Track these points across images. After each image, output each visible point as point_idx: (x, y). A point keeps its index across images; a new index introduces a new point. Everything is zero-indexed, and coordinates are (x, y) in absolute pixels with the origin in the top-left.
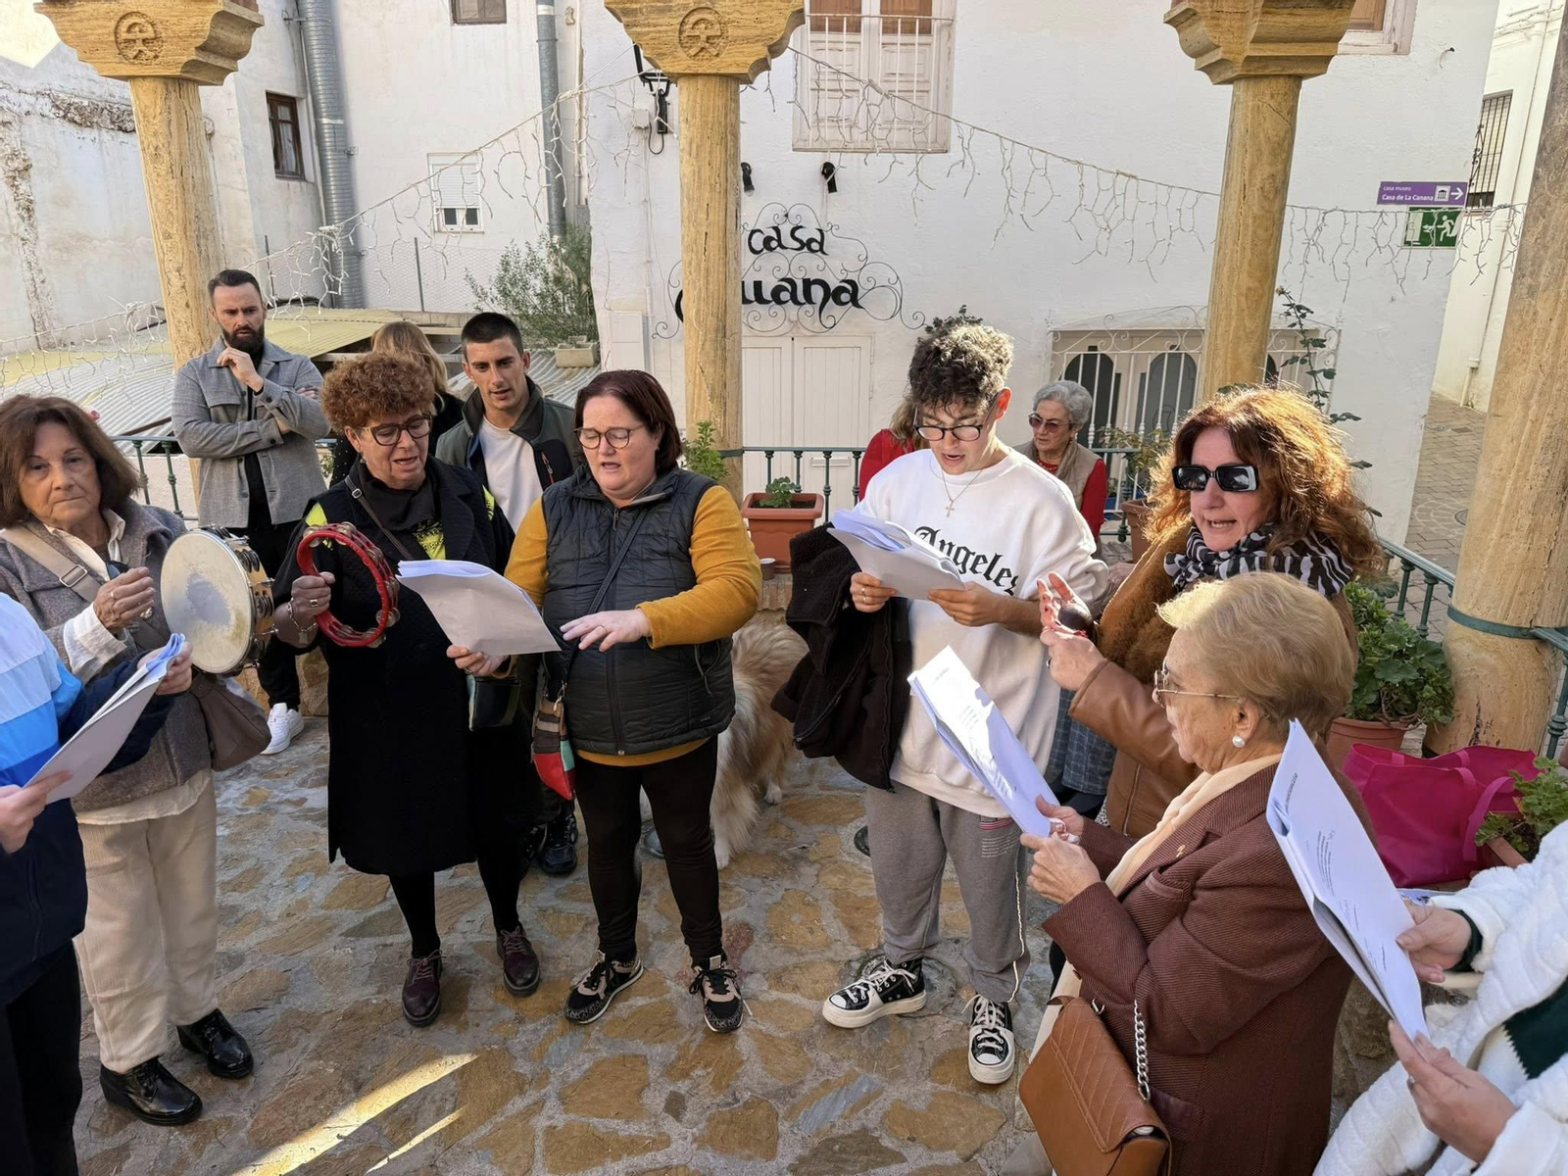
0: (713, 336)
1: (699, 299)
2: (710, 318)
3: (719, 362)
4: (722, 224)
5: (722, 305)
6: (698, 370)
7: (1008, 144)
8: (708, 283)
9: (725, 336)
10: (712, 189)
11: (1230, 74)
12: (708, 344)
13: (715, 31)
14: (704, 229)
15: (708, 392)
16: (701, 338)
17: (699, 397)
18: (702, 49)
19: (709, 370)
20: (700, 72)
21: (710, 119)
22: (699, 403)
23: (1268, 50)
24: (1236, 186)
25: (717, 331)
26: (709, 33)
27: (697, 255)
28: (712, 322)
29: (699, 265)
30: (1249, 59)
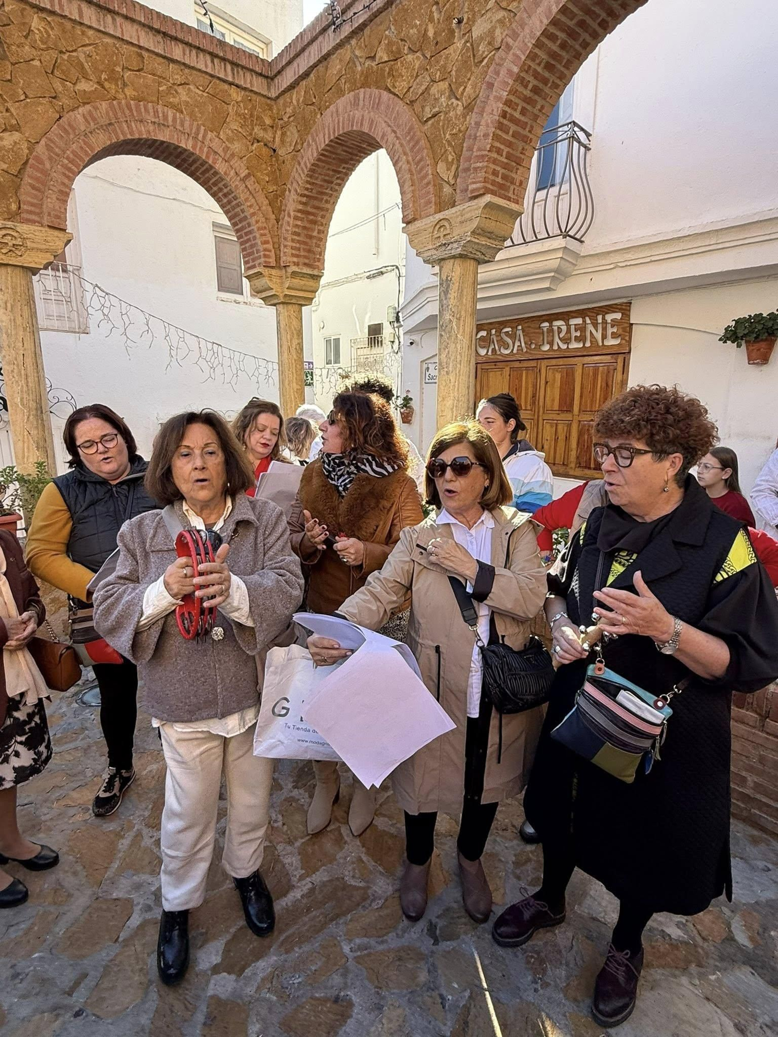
0: (34, 412)
1: (22, 391)
2: (31, 402)
3: (40, 427)
4: (33, 350)
5: (38, 395)
6: (26, 433)
7: (166, 325)
8: (27, 382)
9: (42, 412)
10: (25, 330)
11: (276, 301)
12: (31, 417)
13: (19, 242)
14: (22, 352)
15: (35, 445)
16: (26, 414)
17: (28, 448)
18: (10, 251)
19: (34, 432)
20: (11, 263)
21: (19, 290)
22: (28, 452)
23: (293, 293)
24: (285, 348)
25: (36, 409)
26: (14, 242)
27: (18, 366)
28: (33, 405)
29: (20, 372)
30: (286, 295)
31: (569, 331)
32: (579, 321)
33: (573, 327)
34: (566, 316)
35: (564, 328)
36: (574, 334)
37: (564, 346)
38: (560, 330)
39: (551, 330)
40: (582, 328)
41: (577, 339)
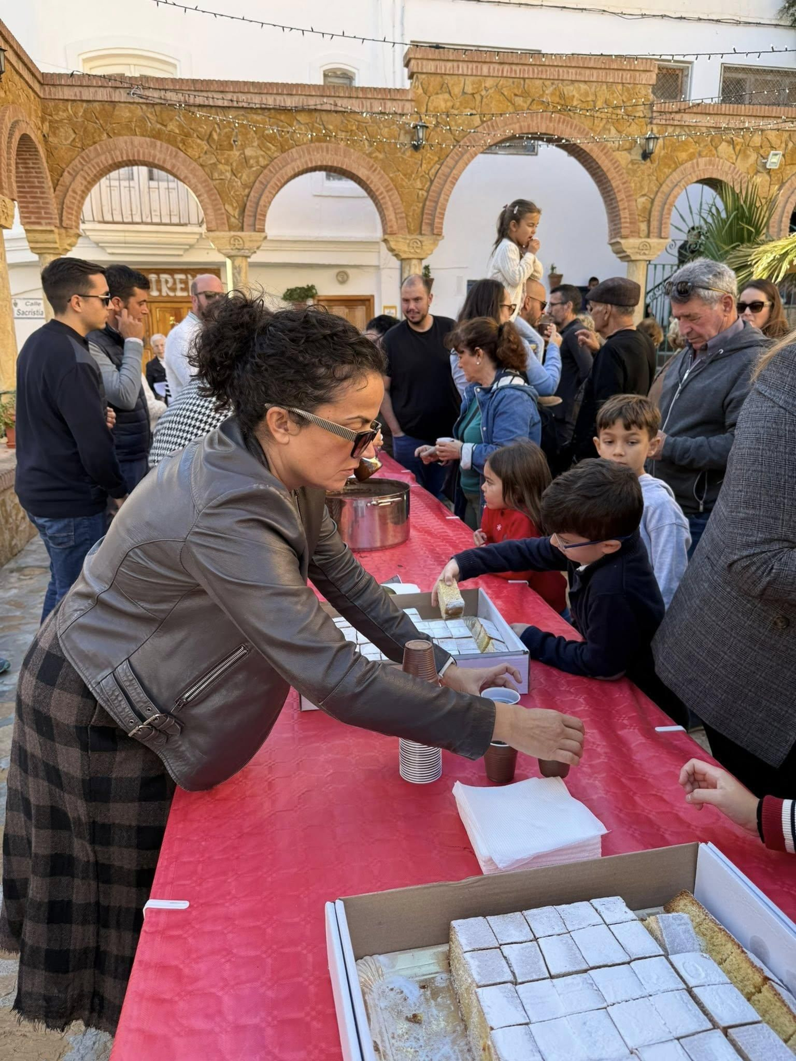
31: (175, 283)
32: (182, 276)
33: (178, 281)
34: (171, 272)
35: (171, 281)
36: (179, 286)
37: (172, 294)
38: (167, 282)
39: (158, 281)
40: (185, 282)
41: (182, 289)
